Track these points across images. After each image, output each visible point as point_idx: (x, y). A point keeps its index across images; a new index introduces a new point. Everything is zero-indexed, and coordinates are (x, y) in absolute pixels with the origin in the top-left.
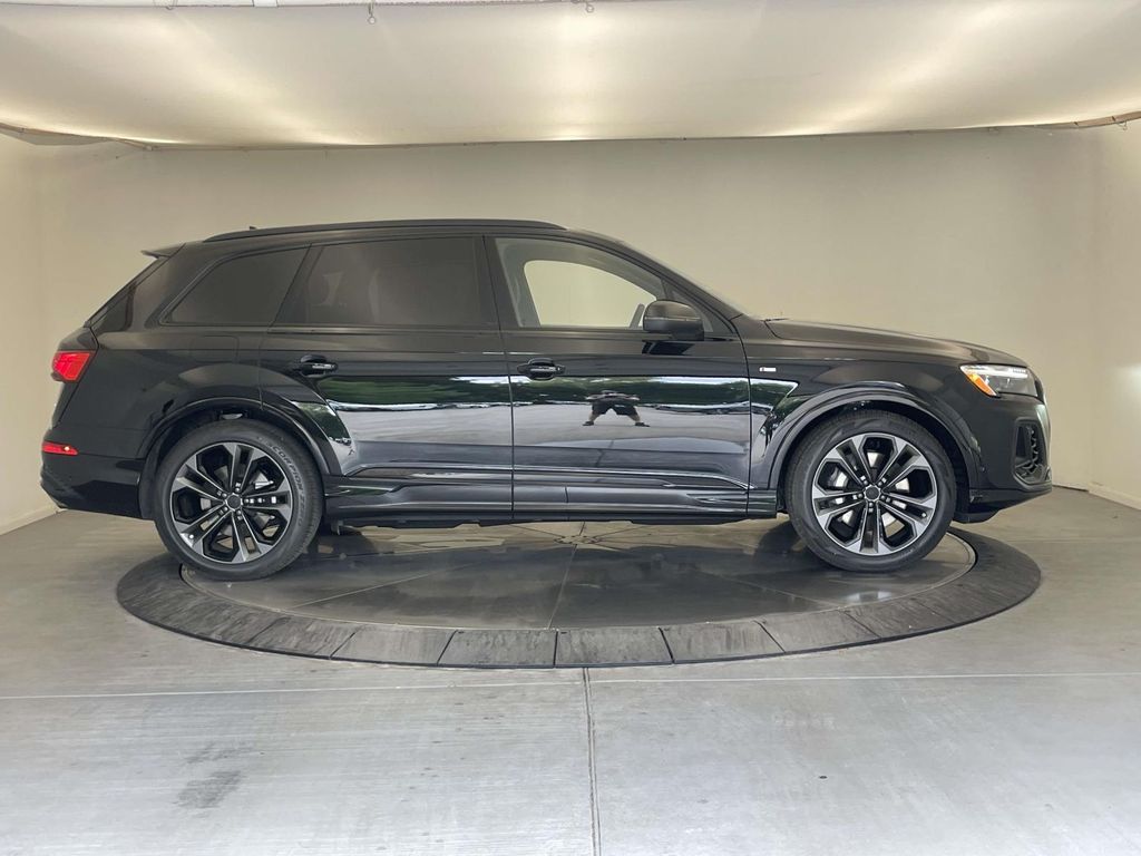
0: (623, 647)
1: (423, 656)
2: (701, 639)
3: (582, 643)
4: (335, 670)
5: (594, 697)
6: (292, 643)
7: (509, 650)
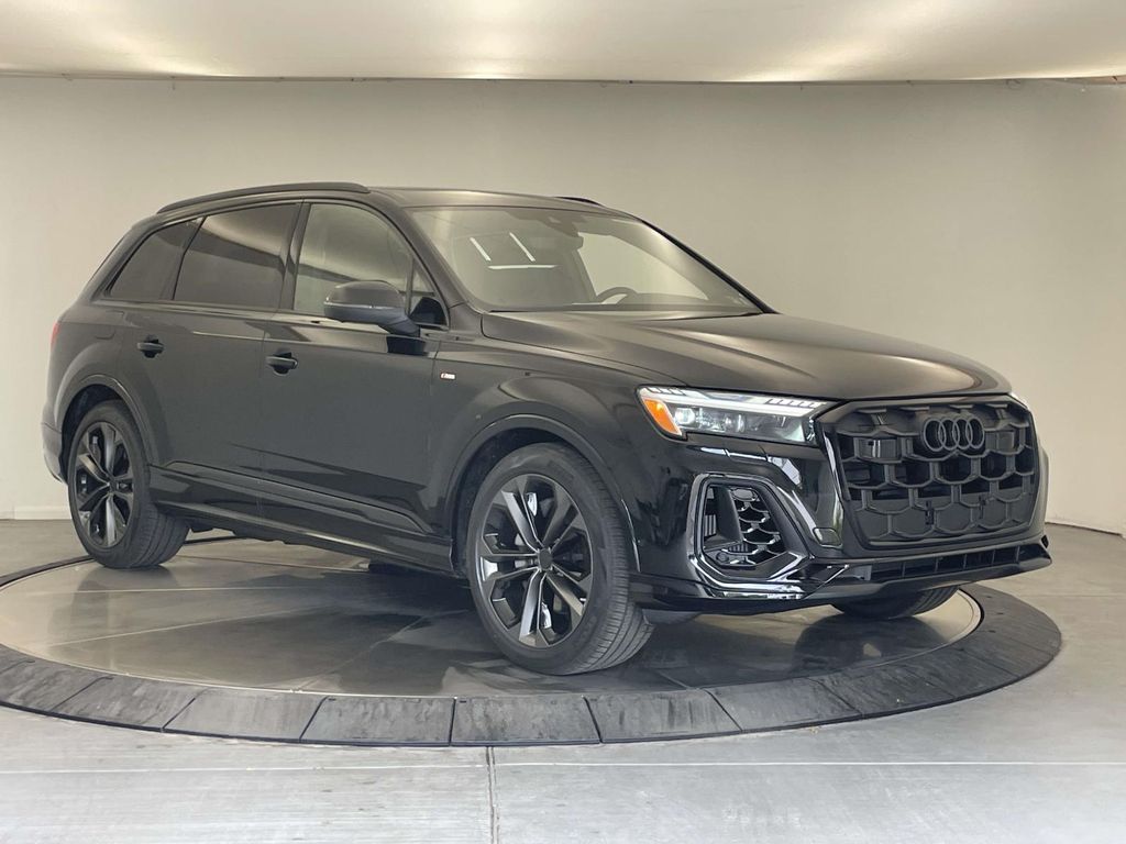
0: (538, 721)
1: (283, 729)
2: (637, 714)
3: (487, 716)
4: (169, 746)
5: (499, 784)
6: (113, 711)
7: (393, 722)
